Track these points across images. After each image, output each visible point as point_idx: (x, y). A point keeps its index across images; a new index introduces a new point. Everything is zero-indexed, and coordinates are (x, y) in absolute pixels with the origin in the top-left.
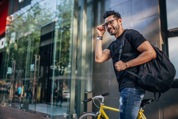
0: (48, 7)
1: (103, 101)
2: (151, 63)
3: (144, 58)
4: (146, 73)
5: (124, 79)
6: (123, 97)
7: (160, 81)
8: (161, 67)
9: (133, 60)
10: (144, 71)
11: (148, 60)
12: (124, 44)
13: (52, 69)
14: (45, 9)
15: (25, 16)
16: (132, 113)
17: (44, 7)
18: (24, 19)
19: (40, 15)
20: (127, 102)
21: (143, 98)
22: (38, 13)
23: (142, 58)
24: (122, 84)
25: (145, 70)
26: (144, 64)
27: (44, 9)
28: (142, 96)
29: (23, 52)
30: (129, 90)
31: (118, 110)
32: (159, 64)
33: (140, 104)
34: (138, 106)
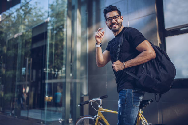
0: (39, 6)
1: (101, 103)
2: (150, 63)
3: (143, 58)
4: (145, 74)
5: (122, 80)
6: (121, 99)
7: (159, 82)
8: (160, 67)
9: (132, 60)
11: (147, 61)
13: (45, 72)
14: (36, 9)
15: (15, 16)
16: (131, 115)
17: (36, 6)
18: (13, 19)
19: (31, 15)
20: (125, 104)
22: (29, 13)
23: (141, 58)
24: (121, 85)
25: (143, 71)
26: (143, 64)
29: (13, 55)
30: (127, 92)
31: (117, 112)
32: (158, 64)
33: (139, 106)
34: (137, 108)
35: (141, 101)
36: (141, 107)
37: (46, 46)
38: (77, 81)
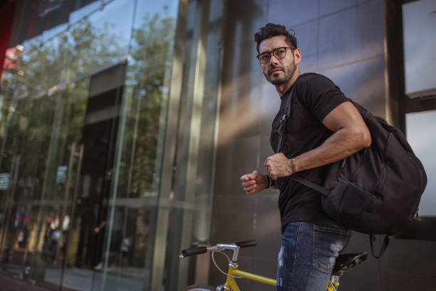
0: (111, 31)
1: (235, 257)
2: (358, 157)
4: (344, 181)
6: (285, 246)
7: (377, 201)
8: (382, 166)
9: (312, 151)
10: (340, 177)
12: (289, 112)
16: (307, 288)
17: (103, 31)
19: (92, 52)
20: (293, 259)
21: (339, 252)
22: (87, 45)
23: (333, 146)
25: (342, 175)
26: (341, 161)
27: (102, 36)
28: (337, 247)
30: (300, 229)
31: (274, 282)
32: (379, 159)
34: (324, 273)
35: (337, 255)
36: (336, 271)
37: (118, 119)
38: (187, 206)
